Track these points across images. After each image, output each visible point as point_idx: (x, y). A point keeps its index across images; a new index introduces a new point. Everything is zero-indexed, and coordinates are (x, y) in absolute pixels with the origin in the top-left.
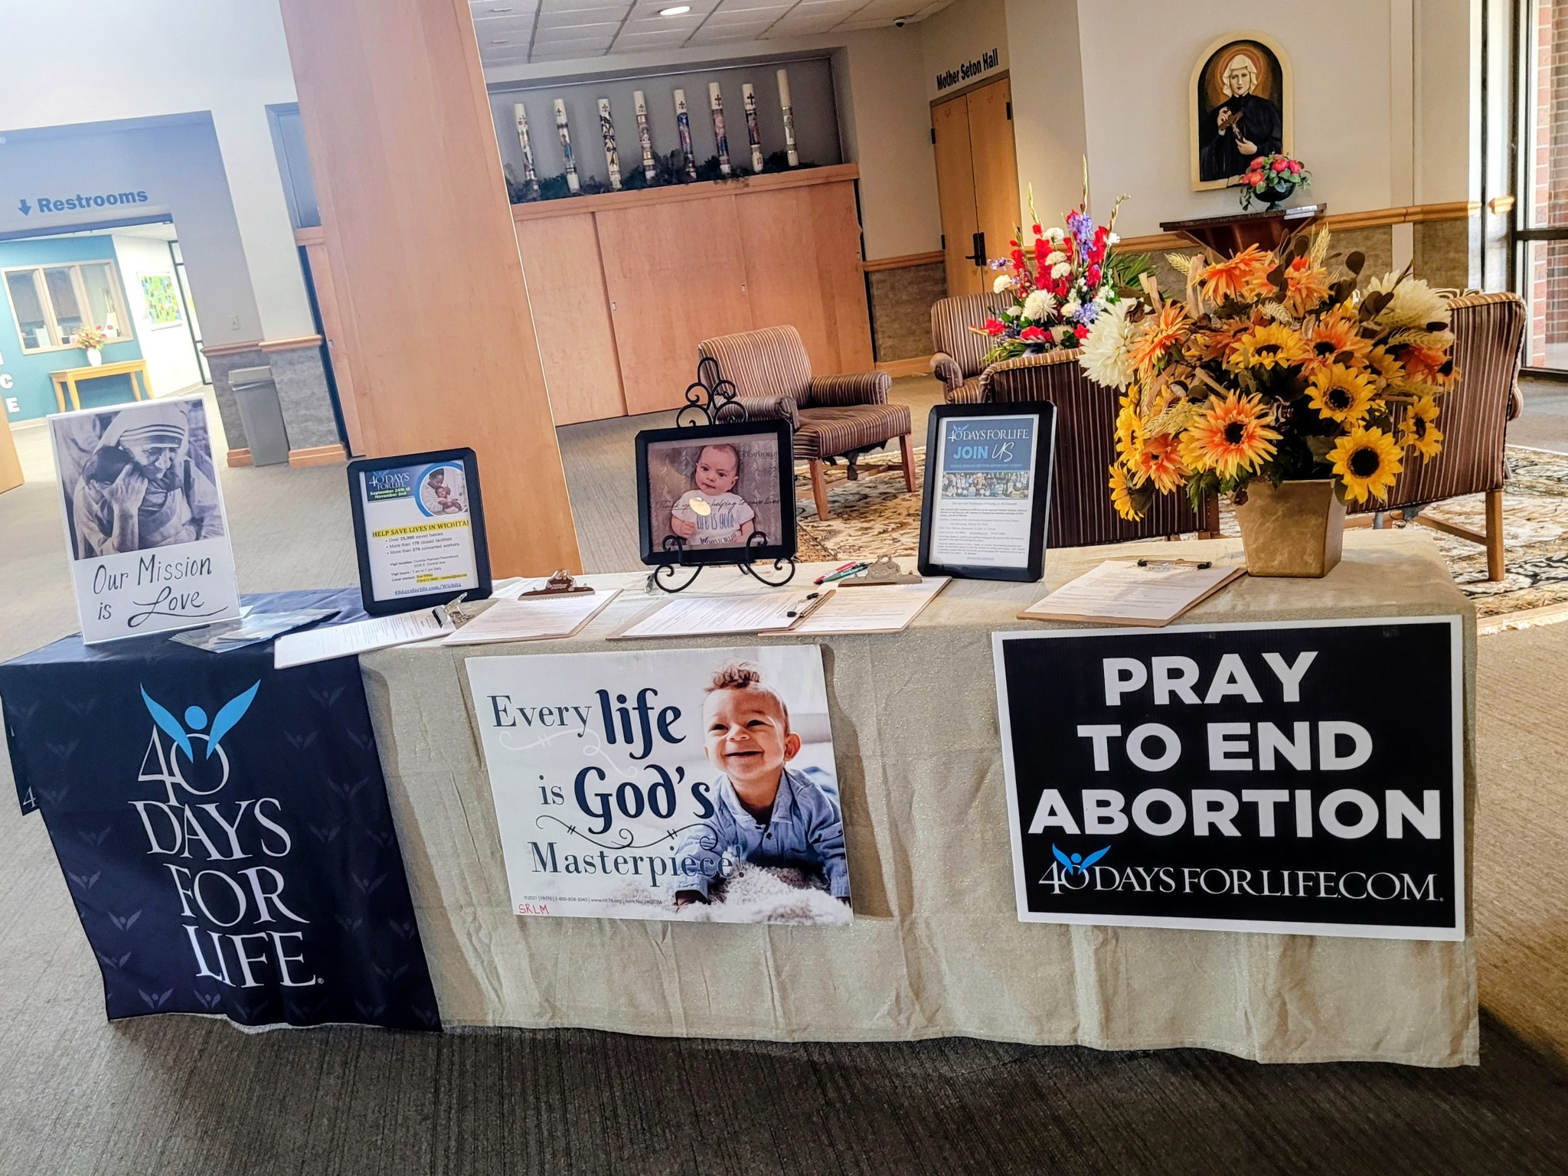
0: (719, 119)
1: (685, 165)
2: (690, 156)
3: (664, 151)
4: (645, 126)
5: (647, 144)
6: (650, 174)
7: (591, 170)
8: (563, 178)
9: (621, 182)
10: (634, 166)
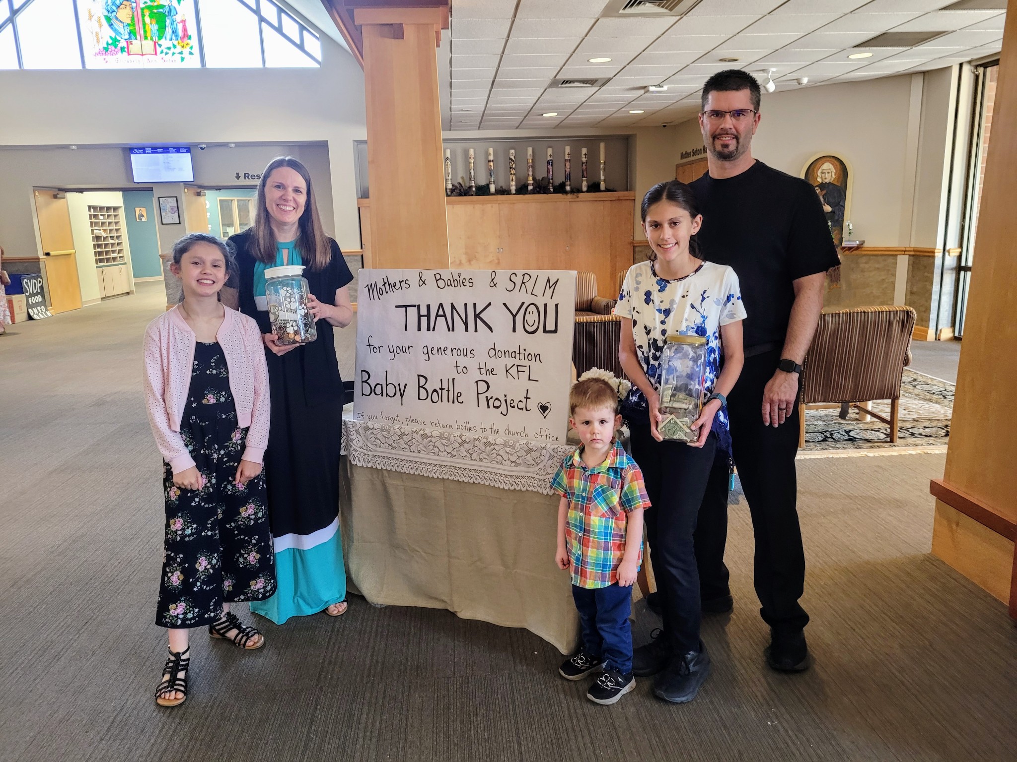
0: (568, 164)
1: (548, 185)
2: (551, 181)
3: (539, 177)
4: (531, 164)
5: (531, 173)
6: (530, 188)
7: (502, 183)
8: (488, 186)
9: (515, 190)
10: (523, 183)
